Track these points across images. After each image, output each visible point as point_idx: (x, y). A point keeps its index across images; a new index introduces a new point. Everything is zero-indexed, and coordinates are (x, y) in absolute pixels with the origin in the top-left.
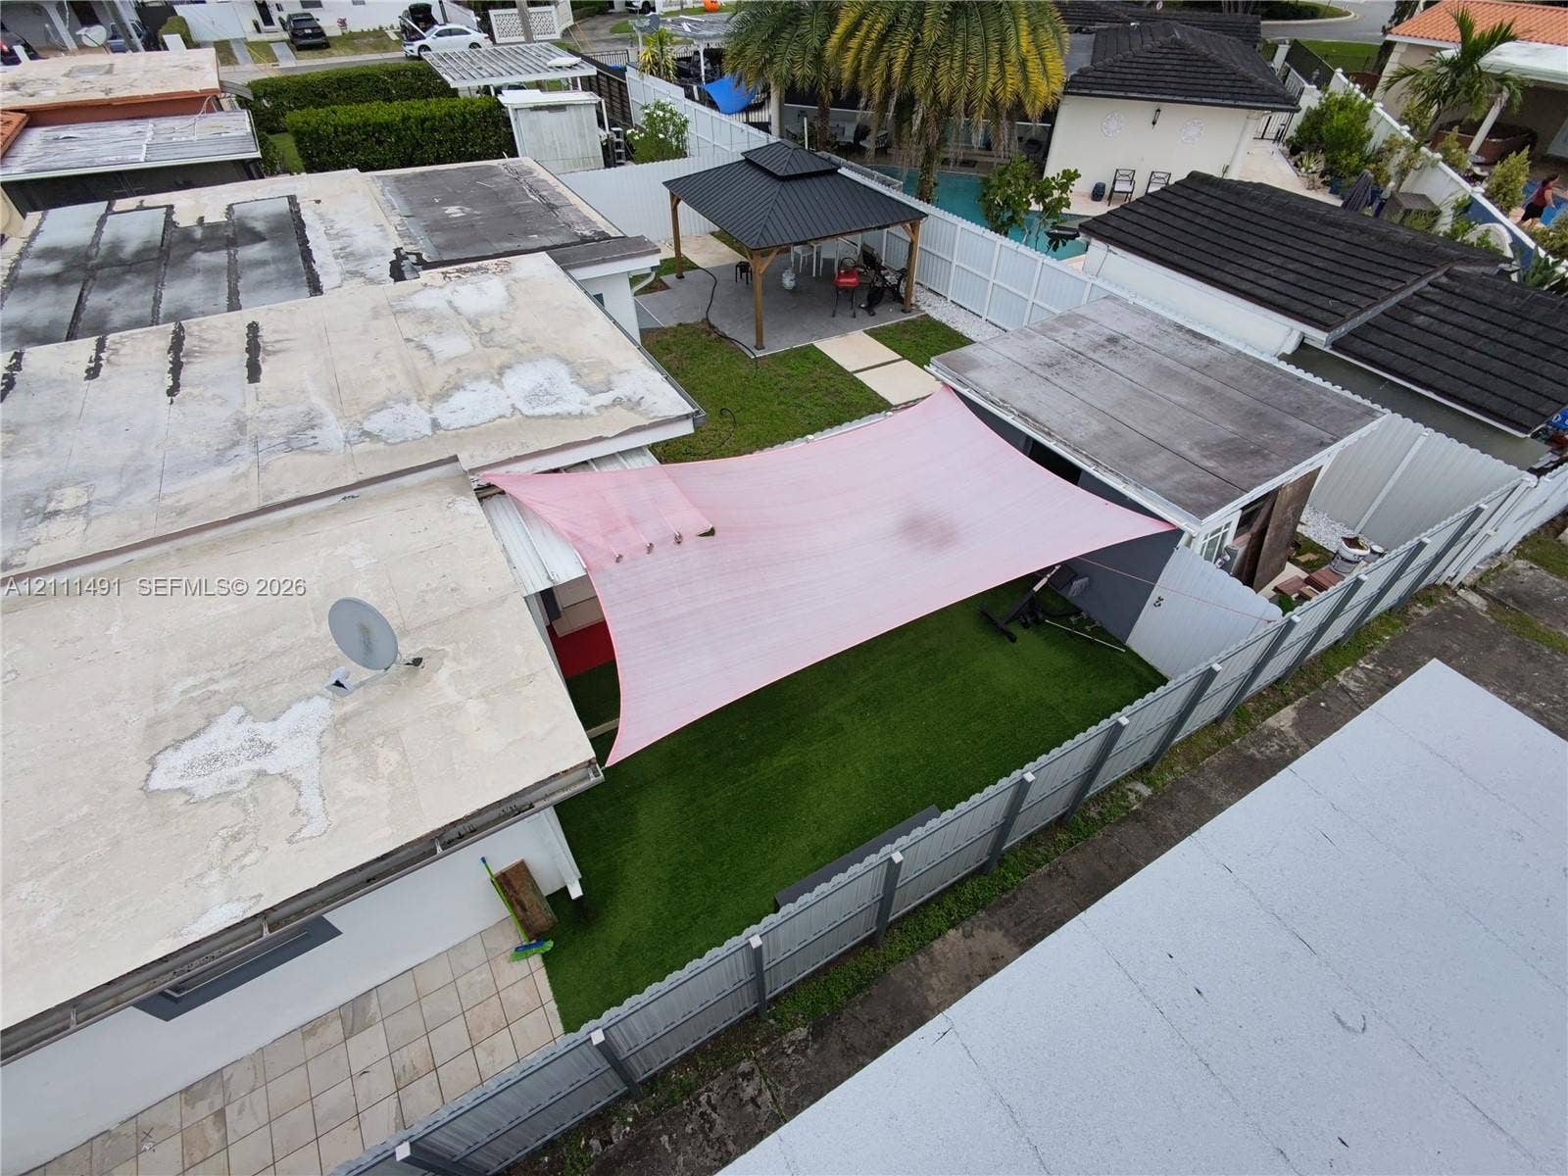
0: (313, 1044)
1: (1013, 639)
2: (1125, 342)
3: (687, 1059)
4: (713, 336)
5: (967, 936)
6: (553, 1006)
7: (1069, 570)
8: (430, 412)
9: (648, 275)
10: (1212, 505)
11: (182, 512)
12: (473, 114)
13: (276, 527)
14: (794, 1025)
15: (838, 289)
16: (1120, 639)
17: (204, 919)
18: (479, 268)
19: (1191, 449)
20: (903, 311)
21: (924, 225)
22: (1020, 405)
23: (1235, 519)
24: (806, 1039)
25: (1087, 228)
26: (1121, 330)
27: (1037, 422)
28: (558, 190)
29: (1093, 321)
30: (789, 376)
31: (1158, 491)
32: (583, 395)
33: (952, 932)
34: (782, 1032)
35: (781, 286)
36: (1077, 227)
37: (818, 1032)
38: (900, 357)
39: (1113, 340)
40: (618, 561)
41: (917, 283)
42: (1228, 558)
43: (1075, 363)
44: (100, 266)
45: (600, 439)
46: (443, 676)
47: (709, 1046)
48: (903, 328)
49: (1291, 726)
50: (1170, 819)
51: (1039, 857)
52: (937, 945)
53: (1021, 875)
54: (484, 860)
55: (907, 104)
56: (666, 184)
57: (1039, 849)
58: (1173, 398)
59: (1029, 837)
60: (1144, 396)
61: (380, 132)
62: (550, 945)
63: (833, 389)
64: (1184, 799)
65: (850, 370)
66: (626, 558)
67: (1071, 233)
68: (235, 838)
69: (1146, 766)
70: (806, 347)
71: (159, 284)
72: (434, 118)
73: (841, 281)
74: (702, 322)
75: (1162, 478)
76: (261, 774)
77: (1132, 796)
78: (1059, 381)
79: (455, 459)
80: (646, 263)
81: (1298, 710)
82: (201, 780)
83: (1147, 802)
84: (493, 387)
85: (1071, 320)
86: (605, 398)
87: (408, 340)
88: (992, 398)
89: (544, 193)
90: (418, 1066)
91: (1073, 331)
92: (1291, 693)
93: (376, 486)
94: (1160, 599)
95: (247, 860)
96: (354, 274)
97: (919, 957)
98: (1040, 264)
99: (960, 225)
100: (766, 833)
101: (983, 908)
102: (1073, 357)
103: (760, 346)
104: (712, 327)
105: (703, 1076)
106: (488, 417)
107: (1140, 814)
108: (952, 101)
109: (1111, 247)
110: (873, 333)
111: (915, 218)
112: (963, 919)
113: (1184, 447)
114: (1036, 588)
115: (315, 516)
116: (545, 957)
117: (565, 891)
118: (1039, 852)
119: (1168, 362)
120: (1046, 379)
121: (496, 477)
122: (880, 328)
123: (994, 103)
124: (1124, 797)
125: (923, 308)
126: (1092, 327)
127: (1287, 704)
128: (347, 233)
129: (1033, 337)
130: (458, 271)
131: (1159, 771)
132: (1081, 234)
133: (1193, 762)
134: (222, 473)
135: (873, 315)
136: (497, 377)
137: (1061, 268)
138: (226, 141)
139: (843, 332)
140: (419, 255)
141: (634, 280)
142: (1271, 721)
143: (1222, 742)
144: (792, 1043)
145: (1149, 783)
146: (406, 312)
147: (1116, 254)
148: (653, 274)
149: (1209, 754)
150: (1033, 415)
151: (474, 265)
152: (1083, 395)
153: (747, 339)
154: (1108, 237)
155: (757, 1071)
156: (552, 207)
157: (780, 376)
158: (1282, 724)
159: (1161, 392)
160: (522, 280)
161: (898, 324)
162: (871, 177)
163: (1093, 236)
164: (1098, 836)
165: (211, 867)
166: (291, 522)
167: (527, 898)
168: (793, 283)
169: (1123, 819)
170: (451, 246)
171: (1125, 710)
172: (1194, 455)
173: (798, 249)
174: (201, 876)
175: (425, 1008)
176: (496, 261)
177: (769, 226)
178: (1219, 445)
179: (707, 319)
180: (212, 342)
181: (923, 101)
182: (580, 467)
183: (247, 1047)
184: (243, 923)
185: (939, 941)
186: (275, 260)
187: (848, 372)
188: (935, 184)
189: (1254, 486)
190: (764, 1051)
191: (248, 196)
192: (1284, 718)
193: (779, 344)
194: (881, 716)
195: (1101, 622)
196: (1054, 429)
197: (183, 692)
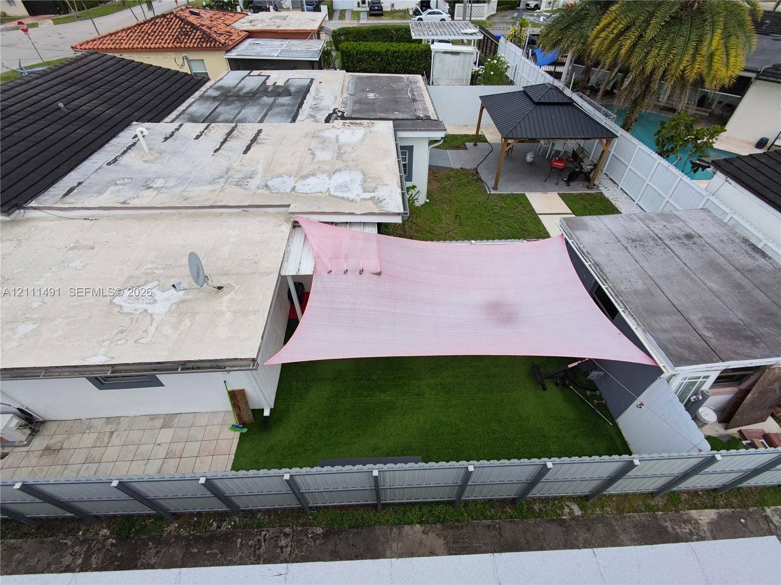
0: (151, 424)
1: (545, 389)
2: (696, 239)
3: (268, 512)
4: (475, 177)
5: (424, 532)
6: (233, 457)
7: (591, 364)
8: (296, 182)
9: (440, 141)
10: (690, 360)
11: (186, 199)
12: (417, 52)
13: (215, 215)
14: (319, 525)
15: (552, 168)
16: (614, 416)
17: (93, 358)
18: (360, 123)
19: (700, 320)
20: (588, 187)
21: (616, 142)
22: (597, 258)
23: (714, 376)
24: (320, 535)
25: (716, 164)
26: (698, 232)
27: (602, 271)
28: (423, 93)
29: (683, 221)
30: (502, 207)
31: (655, 338)
32: (361, 190)
33: (418, 526)
34: (311, 525)
35: (525, 159)
36: (710, 162)
37: (326, 535)
38: (571, 212)
39: (689, 236)
40: (329, 273)
41: (605, 174)
42: (701, 398)
43: (652, 243)
44: (231, 96)
45: (353, 214)
46: (226, 298)
47: (279, 512)
48: (582, 197)
49: (707, 523)
50: (583, 535)
51: (489, 514)
52: (407, 528)
53: (472, 517)
54: (225, 382)
55: (625, 71)
56: (481, 97)
57: (492, 510)
58: (709, 284)
59: (490, 500)
60: (689, 276)
61: (375, 56)
62: (245, 430)
63: (522, 220)
64: (600, 529)
65: (537, 212)
66: (332, 273)
67: (706, 165)
68: (122, 332)
69: (587, 498)
70: (521, 194)
71: (243, 107)
72: (400, 51)
73: (554, 163)
74: (474, 169)
75: (665, 331)
76: (146, 311)
77: (567, 510)
78: (633, 252)
79: (289, 206)
80: (439, 135)
81: (720, 516)
82: (128, 305)
83: (574, 518)
84: (327, 178)
85: (668, 217)
86: (368, 195)
87: (310, 149)
88: (582, 249)
89: (416, 93)
90: (177, 453)
91: (665, 223)
92: (721, 502)
93: (256, 209)
94: (642, 404)
95: (119, 342)
96: (312, 116)
97: (394, 529)
98: (678, 179)
99: (639, 146)
100: (359, 428)
101: (442, 523)
102: (653, 239)
103: (495, 188)
104: (477, 173)
105: (270, 523)
106: (315, 191)
107: (565, 523)
108: (652, 73)
109: (729, 179)
110: (563, 196)
111: (610, 136)
112: (427, 522)
113: (694, 318)
114: (570, 366)
115: (230, 215)
116: (241, 434)
117: (263, 410)
118: (490, 511)
119: (721, 260)
120: (626, 248)
121: (300, 219)
122: (569, 194)
123: (682, 78)
124: (562, 508)
125: (601, 188)
126: (680, 224)
127: (713, 507)
128: (321, 98)
129: (635, 221)
130: (350, 123)
131: (594, 505)
132: (712, 167)
133: (621, 511)
134: (210, 187)
135: (569, 185)
136: (332, 174)
137: (693, 185)
138: (308, 52)
139: (545, 190)
140: (343, 113)
141: (431, 142)
142: (694, 513)
143: (649, 508)
144: (313, 533)
145: (582, 508)
146: (318, 137)
147: (730, 183)
148: (443, 140)
149: (635, 511)
150: (601, 267)
151: (358, 121)
152: (645, 265)
153: (490, 183)
154: (728, 172)
155: (291, 535)
156: (414, 100)
157: (497, 206)
158: (701, 518)
159: (702, 278)
160: (374, 132)
161: (580, 194)
162: (599, 110)
163: (719, 169)
164: (532, 521)
165: (108, 340)
166: (221, 214)
167: (242, 406)
168: (532, 159)
169: (553, 521)
170: (359, 111)
171: (553, 459)
172: (699, 325)
173: (542, 142)
174: (103, 341)
175: (191, 431)
176: (368, 121)
177: (518, 128)
178: (722, 324)
179: (477, 169)
180: (242, 134)
181: (634, 72)
182: (343, 225)
183: (132, 413)
184: (103, 365)
185: (409, 527)
186: (288, 105)
187: (535, 213)
188: (636, 120)
189: (732, 359)
190: (299, 528)
191: (297, 76)
192: (706, 516)
193: (505, 189)
194: (447, 398)
195: (606, 402)
196: (610, 279)
197: (146, 269)
